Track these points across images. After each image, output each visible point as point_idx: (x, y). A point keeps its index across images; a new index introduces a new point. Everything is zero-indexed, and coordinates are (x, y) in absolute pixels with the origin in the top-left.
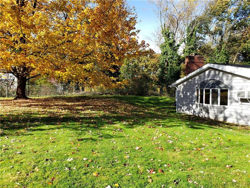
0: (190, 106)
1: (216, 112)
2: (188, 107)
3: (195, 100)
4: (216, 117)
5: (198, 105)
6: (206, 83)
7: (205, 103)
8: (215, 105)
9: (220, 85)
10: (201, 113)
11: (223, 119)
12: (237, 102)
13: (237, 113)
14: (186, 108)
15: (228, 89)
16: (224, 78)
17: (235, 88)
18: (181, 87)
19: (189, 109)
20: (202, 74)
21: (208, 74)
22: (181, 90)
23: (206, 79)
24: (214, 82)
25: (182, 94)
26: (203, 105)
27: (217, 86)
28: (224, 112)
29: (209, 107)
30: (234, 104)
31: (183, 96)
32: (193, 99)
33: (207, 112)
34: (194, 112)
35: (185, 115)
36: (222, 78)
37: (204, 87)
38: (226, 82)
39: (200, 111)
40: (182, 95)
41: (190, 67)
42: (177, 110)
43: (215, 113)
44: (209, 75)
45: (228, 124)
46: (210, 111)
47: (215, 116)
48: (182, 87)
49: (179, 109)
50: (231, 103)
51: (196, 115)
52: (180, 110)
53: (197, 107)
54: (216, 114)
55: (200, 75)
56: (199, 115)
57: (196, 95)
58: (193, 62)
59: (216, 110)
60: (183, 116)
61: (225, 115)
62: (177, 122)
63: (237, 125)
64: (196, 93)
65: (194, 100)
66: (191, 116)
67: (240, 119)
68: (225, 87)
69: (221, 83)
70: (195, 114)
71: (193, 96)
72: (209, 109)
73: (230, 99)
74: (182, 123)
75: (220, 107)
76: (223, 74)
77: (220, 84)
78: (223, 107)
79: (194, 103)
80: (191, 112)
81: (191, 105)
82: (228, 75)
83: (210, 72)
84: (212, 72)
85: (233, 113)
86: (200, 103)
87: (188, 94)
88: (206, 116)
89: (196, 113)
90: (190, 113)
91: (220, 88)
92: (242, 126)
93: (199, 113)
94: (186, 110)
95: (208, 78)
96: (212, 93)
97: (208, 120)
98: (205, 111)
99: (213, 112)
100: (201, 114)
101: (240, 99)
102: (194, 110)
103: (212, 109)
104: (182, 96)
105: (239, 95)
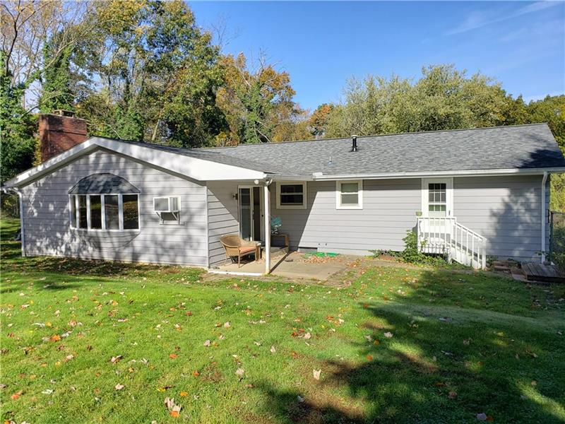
0: (57, 237)
1: (116, 244)
2: (52, 240)
3: (69, 222)
4: (117, 255)
5: (76, 233)
6: (92, 182)
7: (92, 227)
8: (113, 231)
9: (120, 187)
10: (85, 249)
11: (130, 258)
12: (155, 220)
13: (156, 243)
14: (46, 242)
15: (138, 194)
16: (129, 172)
17: (150, 191)
18: (30, 190)
19: (55, 244)
20: (82, 161)
21: (94, 161)
22: (32, 199)
23: (91, 173)
24: (109, 180)
25: (36, 207)
26: (86, 232)
27: (114, 189)
28: (132, 244)
29: (100, 235)
30: (151, 224)
31: (38, 213)
32: (64, 220)
33: (98, 246)
34: (68, 249)
35: (45, 261)
36: (124, 171)
37: (87, 190)
38: (132, 180)
39: (81, 245)
40: (35, 211)
41: (54, 142)
42: (22, 249)
43: (114, 248)
44: (96, 163)
45: (139, 268)
46: (103, 245)
47: (114, 254)
48: (35, 191)
49: (28, 247)
50: (145, 222)
51: (73, 256)
52: (32, 249)
53: (73, 237)
54: (117, 249)
55: (77, 162)
56: (79, 256)
57: (70, 210)
58: (61, 132)
59: (115, 240)
60: (40, 263)
61: (134, 250)
62: (14, 281)
63: (157, 267)
64: (69, 206)
65: (65, 222)
66: (59, 259)
67: (162, 255)
68: (131, 191)
69: (123, 181)
70: (69, 253)
71: (62, 214)
72: (102, 240)
73: (143, 214)
74: (28, 282)
75: (124, 232)
76: (126, 162)
77: (120, 183)
78: (130, 232)
79: (67, 229)
80: (61, 252)
81: (58, 235)
82: (136, 166)
83: (98, 158)
84: (104, 158)
85: (149, 243)
86: (80, 227)
87: (51, 208)
88: (96, 255)
89: (73, 251)
90: (58, 253)
91: (122, 192)
92: (166, 267)
93: (80, 250)
94: (47, 248)
95: (95, 170)
96: (105, 203)
97: (99, 265)
98: (92, 245)
99: (109, 245)
100: (85, 252)
101: (160, 214)
102: (66, 245)
103: (108, 240)
104: (36, 214)
105: (157, 206)
